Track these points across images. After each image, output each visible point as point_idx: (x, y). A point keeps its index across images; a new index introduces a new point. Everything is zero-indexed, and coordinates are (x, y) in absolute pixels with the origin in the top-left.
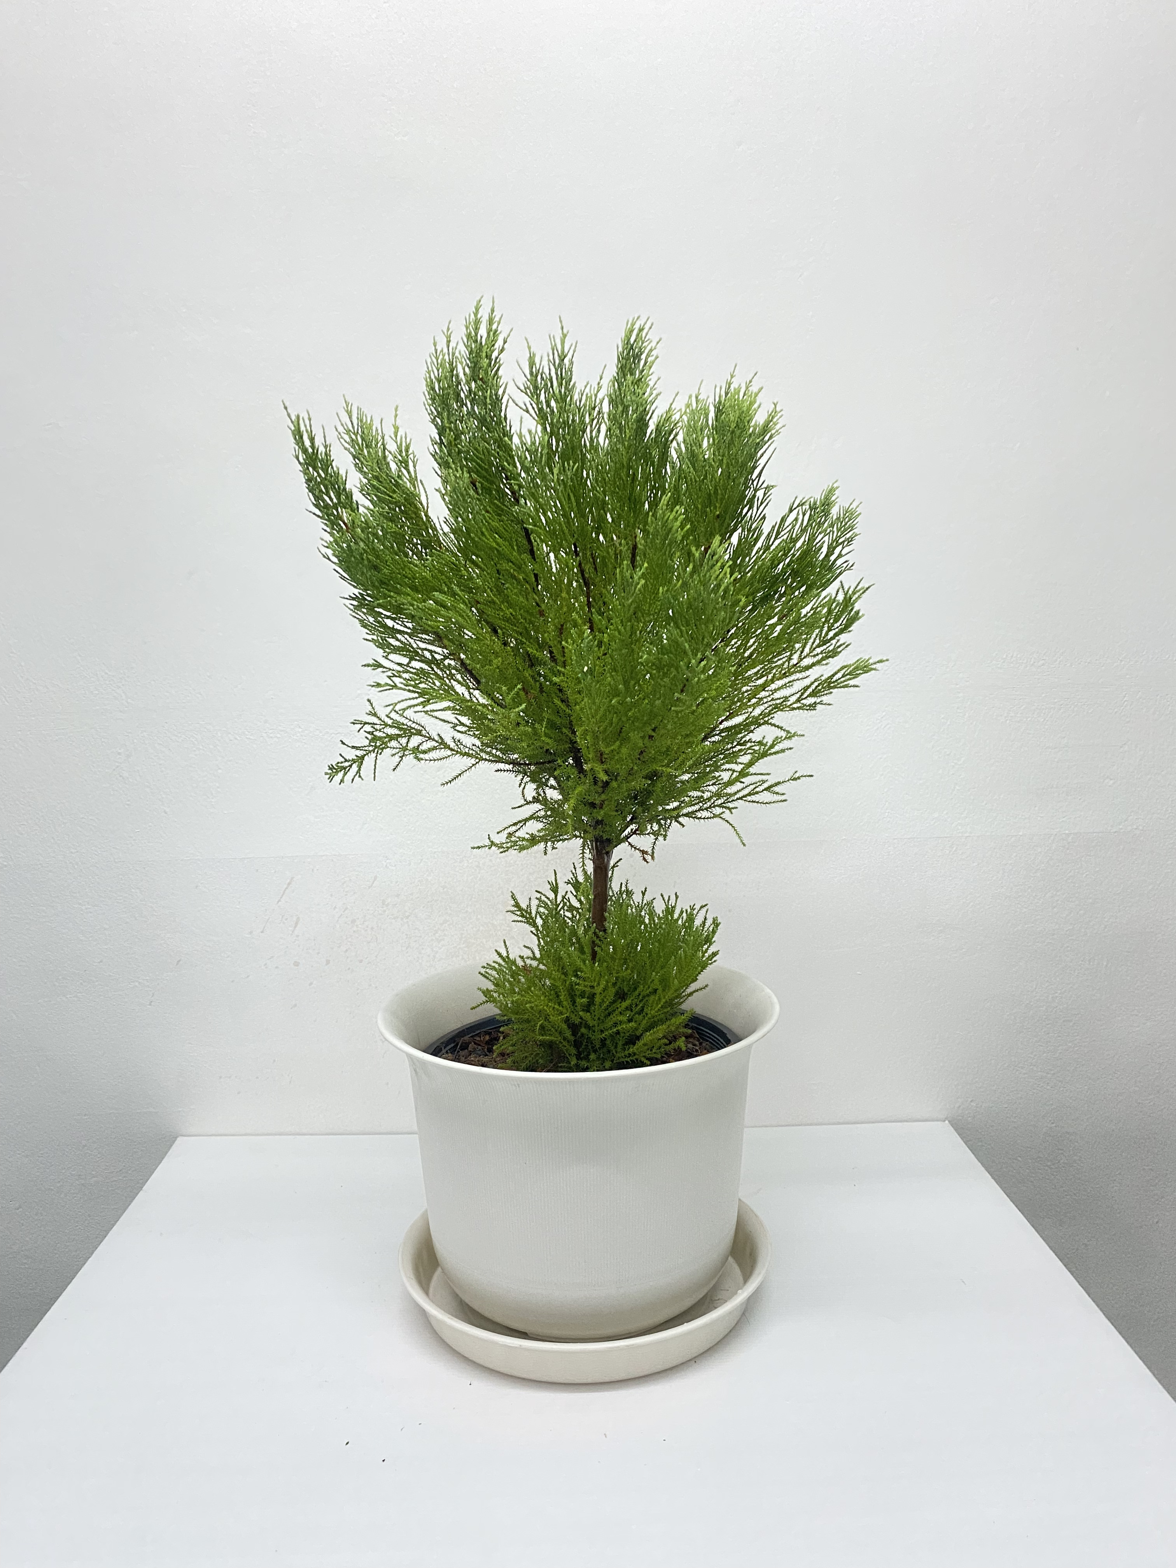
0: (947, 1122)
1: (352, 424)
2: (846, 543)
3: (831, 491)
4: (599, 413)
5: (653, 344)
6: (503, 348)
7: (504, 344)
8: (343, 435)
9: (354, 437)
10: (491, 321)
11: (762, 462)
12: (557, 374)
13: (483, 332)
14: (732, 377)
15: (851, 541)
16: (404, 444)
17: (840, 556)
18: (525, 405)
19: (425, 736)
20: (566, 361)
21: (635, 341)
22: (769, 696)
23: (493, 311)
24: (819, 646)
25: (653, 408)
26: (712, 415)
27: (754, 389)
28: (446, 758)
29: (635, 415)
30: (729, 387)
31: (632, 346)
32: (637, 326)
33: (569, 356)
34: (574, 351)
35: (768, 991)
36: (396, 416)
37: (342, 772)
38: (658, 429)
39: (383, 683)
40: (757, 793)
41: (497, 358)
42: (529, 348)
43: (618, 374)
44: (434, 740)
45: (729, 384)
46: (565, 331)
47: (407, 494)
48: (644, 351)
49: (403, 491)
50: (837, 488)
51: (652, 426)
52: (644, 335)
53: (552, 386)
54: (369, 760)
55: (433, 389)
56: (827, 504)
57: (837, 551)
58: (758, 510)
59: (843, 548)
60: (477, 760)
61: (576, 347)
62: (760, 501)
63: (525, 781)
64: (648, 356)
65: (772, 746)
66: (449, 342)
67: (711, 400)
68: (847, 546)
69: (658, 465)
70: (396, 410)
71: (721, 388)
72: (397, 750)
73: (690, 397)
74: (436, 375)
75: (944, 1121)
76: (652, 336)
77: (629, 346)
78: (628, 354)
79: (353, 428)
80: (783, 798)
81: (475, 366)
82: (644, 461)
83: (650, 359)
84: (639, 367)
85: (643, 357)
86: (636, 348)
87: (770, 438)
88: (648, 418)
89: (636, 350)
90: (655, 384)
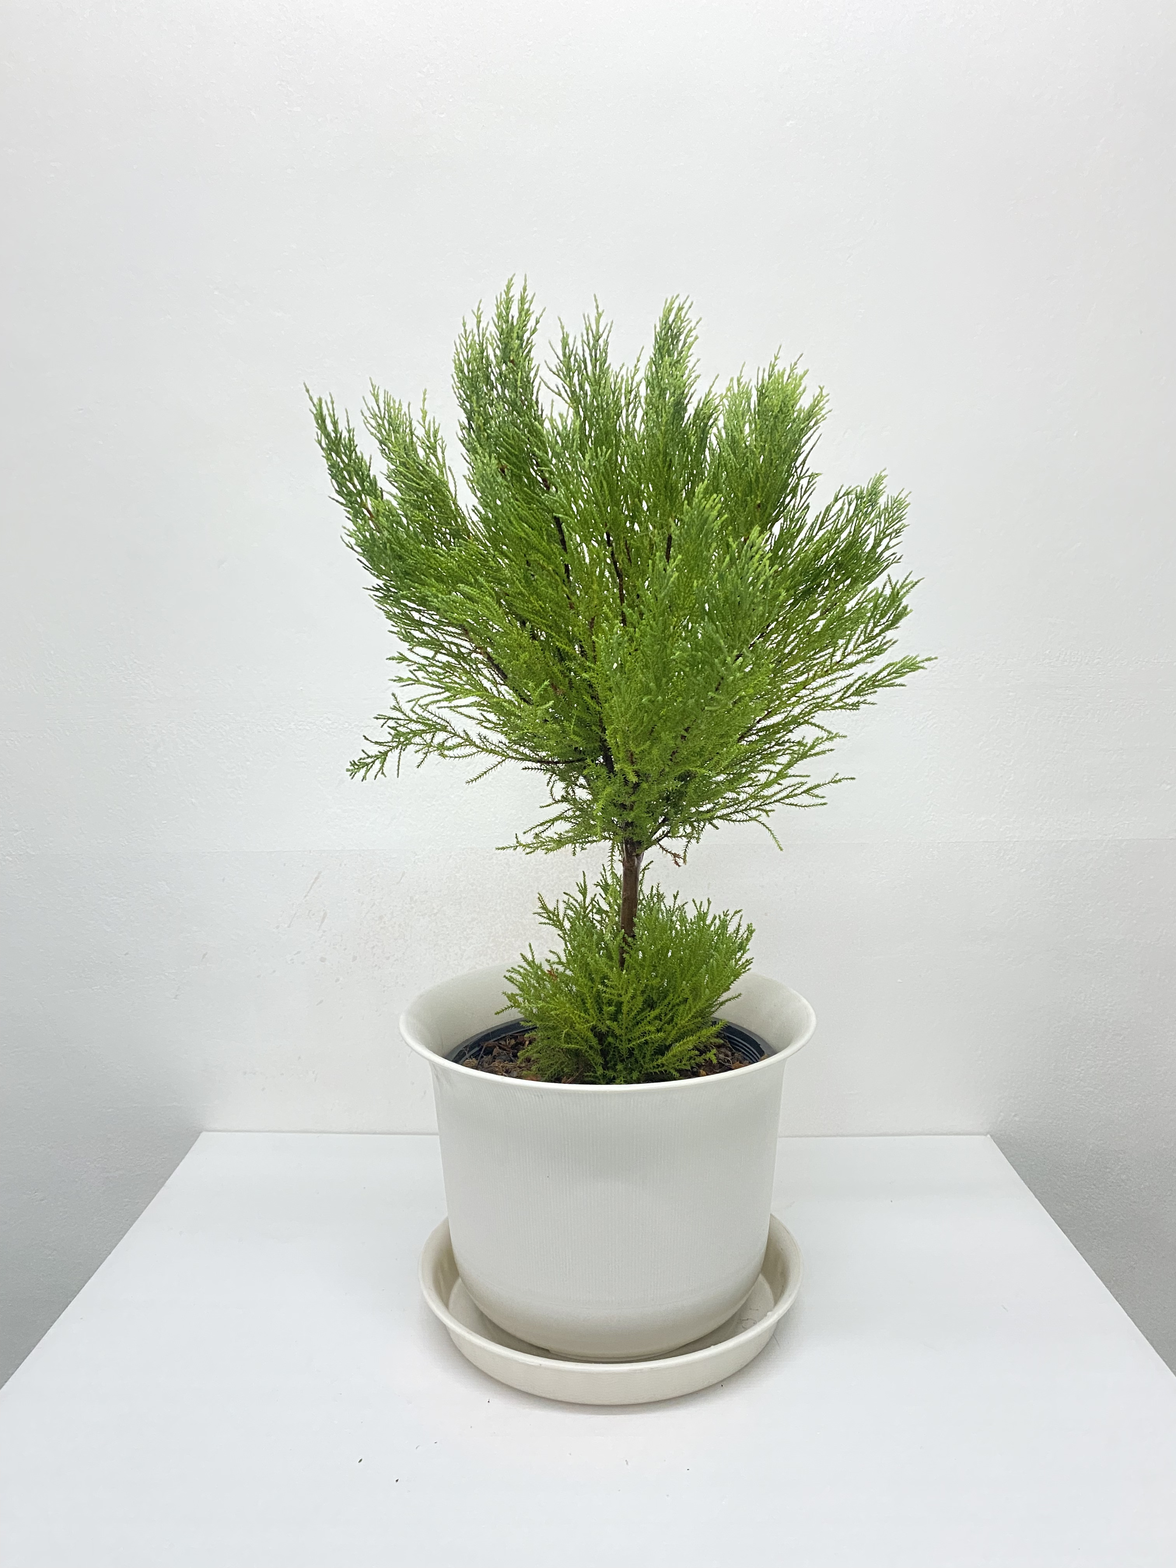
0: (989, 1136)
1: (379, 408)
2: (893, 535)
3: (879, 480)
4: (636, 397)
5: (693, 324)
6: (535, 328)
7: (537, 324)
8: (369, 419)
9: (380, 422)
10: (523, 300)
11: (806, 449)
12: (591, 355)
13: (514, 311)
14: (776, 358)
15: (899, 533)
16: (432, 429)
17: (887, 548)
18: (558, 388)
19: (450, 733)
20: (601, 342)
21: (673, 321)
22: (810, 694)
23: (525, 289)
24: (863, 643)
25: (691, 391)
26: (754, 399)
27: (799, 371)
28: (472, 755)
29: (673, 398)
30: (773, 369)
31: (671, 326)
32: (676, 305)
33: (604, 336)
34: (610, 331)
35: (804, 1001)
36: (424, 400)
37: (365, 769)
38: (697, 414)
39: (405, 677)
40: (796, 795)
41: (528, 339)
42: (563, 328)
43: (655, 355)
44: (459, 736)
45: (773, 367)
46: (600, 311)
47: (434, 481)
48: (683, 331)
49: (431, 478)
50: (885, 476)
51: (691, 410)
52: (683, 315)
53: (586, 368)
54: (393, 756)
55: (462, 371)
56: (874, 493)
57: (884, 543)
58: (801, 498)
59: (891, 539)
60: (504, 758)
61: (611, 327)
62: (803, 490)
63: (553, 779)
64: (687, 336)
65: (812, 747)
66: (479, 322)
67: (753, 383)
68: (895, 537)
69: (696, 451)
70: (425, 394)
71: (764, 370)
72: (421, 747)
73: (732, 380)
74: (466, 356)
75: (986, 1135)
76: (692, 316)
77: (668, 326)
78: (666, 334)
79: (380, 412)
80: (823, 801)
81: (506, 349)
82: (682, 447)
83: (689, 340)
84: (677, 348)
85: (682, 337)
86: (674, 328)
87: (816, 423)
88: (686, 402)
89: (675, 331)
90: (694, 366)
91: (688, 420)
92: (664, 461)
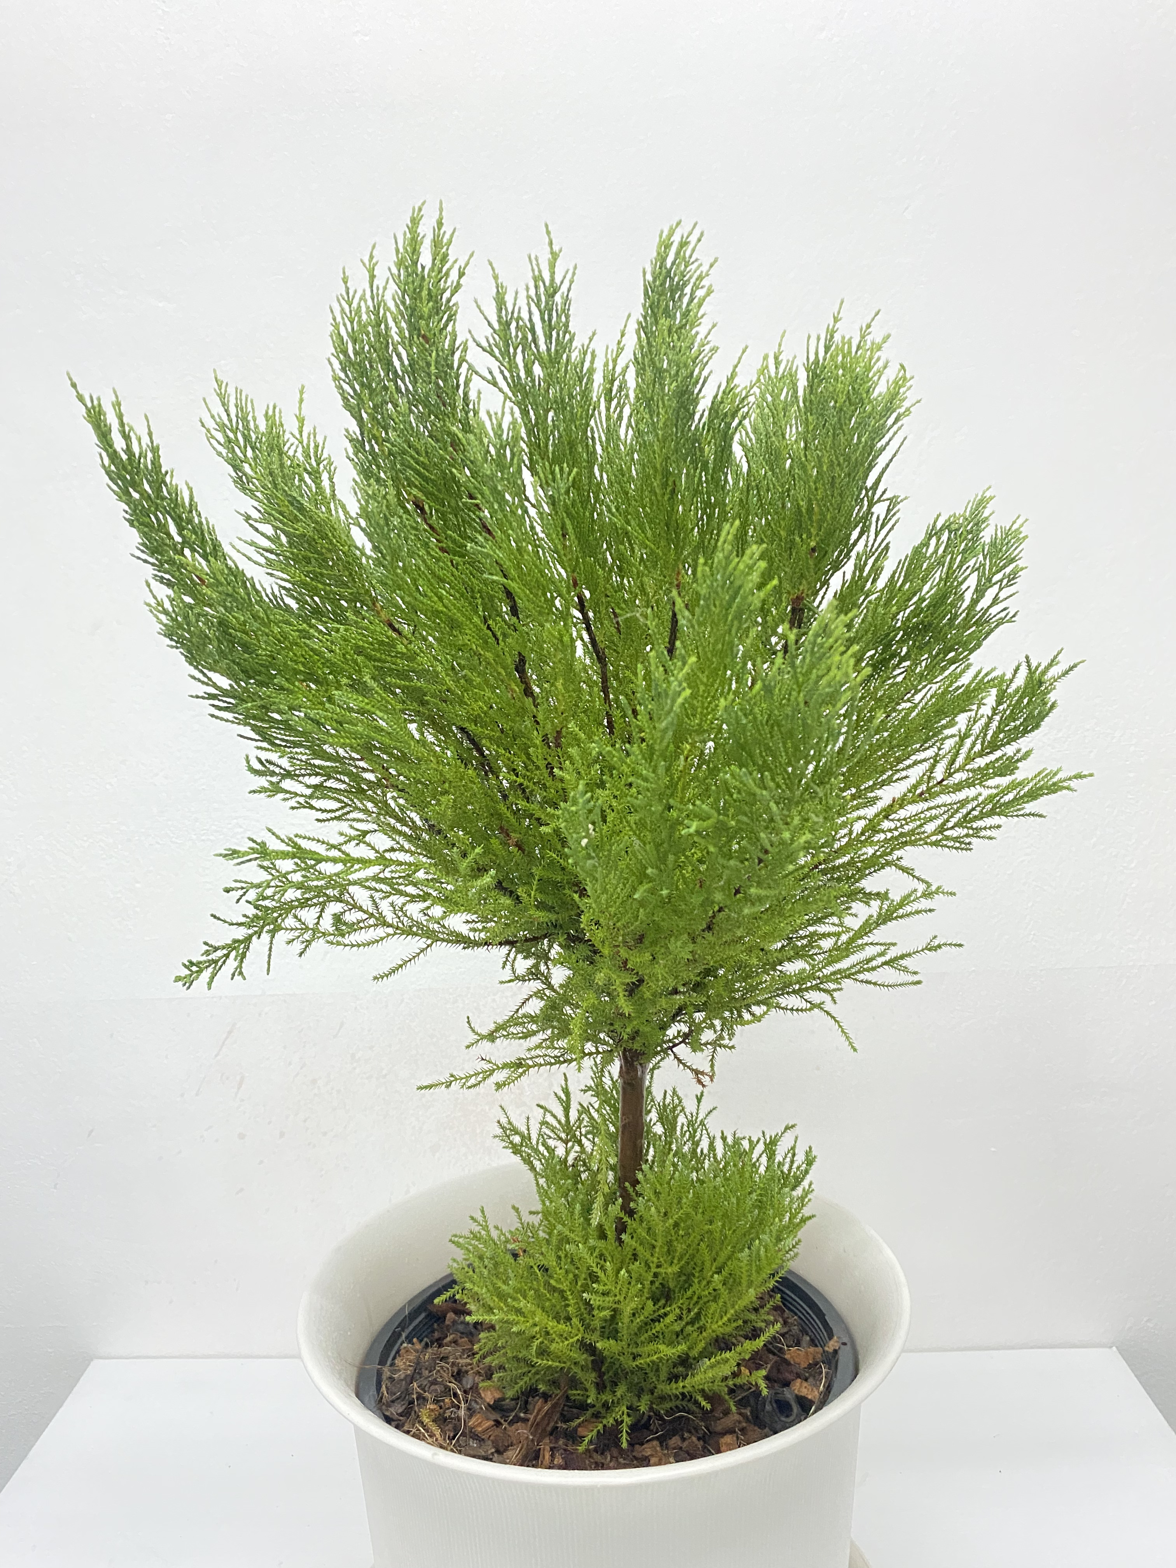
0: (1114, 1348)
1: (228, 415)
3: (982, 503)
4: (620, 389)
5: (704, 268)
6: (458, 282)
7: (460, 277)
8: (214, 432)
9: (231, 435)
10: (437, 243)
11: (882, 461)
12: (543, 319)
13: (426, 259)
14: (836, 320)
15: (1013, 579)
16: (312, 445)
17: (995, 601)
18: (491, 373)
19: (347, 903)
20: (558, 298)
21: (673, 263)
23: (440, 224)
24: (981, 754)
25: (705, 373)
26: (802, 382)
27: (876, 335)
28: (378, 941)
29: (674, 384)
30: (832, 337)
31: (669, 271)
32: (676, 239)
33: (564, 288)
34: (571, 282)
36: (301, 401)
37: (210, 970)
38: (714, 409)
40: (874, 969)
41: (449, 301)
42: (496, 277)
43: (645, 317)
44: (360, 909)
45: (831, 333)
46: (556, 248)
48: (689, 280)
50: (991, 498)
51: (704, 405)
52: (687, 255)
53: (535, 340)
55: (345, 353)
56: (977, 521)
58: (876, 536)
61: (574, 274)
62: (880, 523)
64: (696, 287)
65: (901, 905)
66: (372, 277)
67: (800, 361)
69: (714, 468)
70: (302, 392)
71: (818, 339)
72: (297, 933)
73: (766, 358)
74: (350, 330)
75: (1111, 1347)
76: (702, 255)
77: (664, 271)
78: (663, 284)
79: (230, 421)
80: (916, 978)
81: (413, 315)
82: (692, 462)
83: (700, 293)
84: (680, 307)
85: (688, 290)
86: (675, 275)
87: (897, 420)
88: (696, 391)
89: (676, 279)
90: (709, 334)
91: (700, 420)
92: (665, 485)
